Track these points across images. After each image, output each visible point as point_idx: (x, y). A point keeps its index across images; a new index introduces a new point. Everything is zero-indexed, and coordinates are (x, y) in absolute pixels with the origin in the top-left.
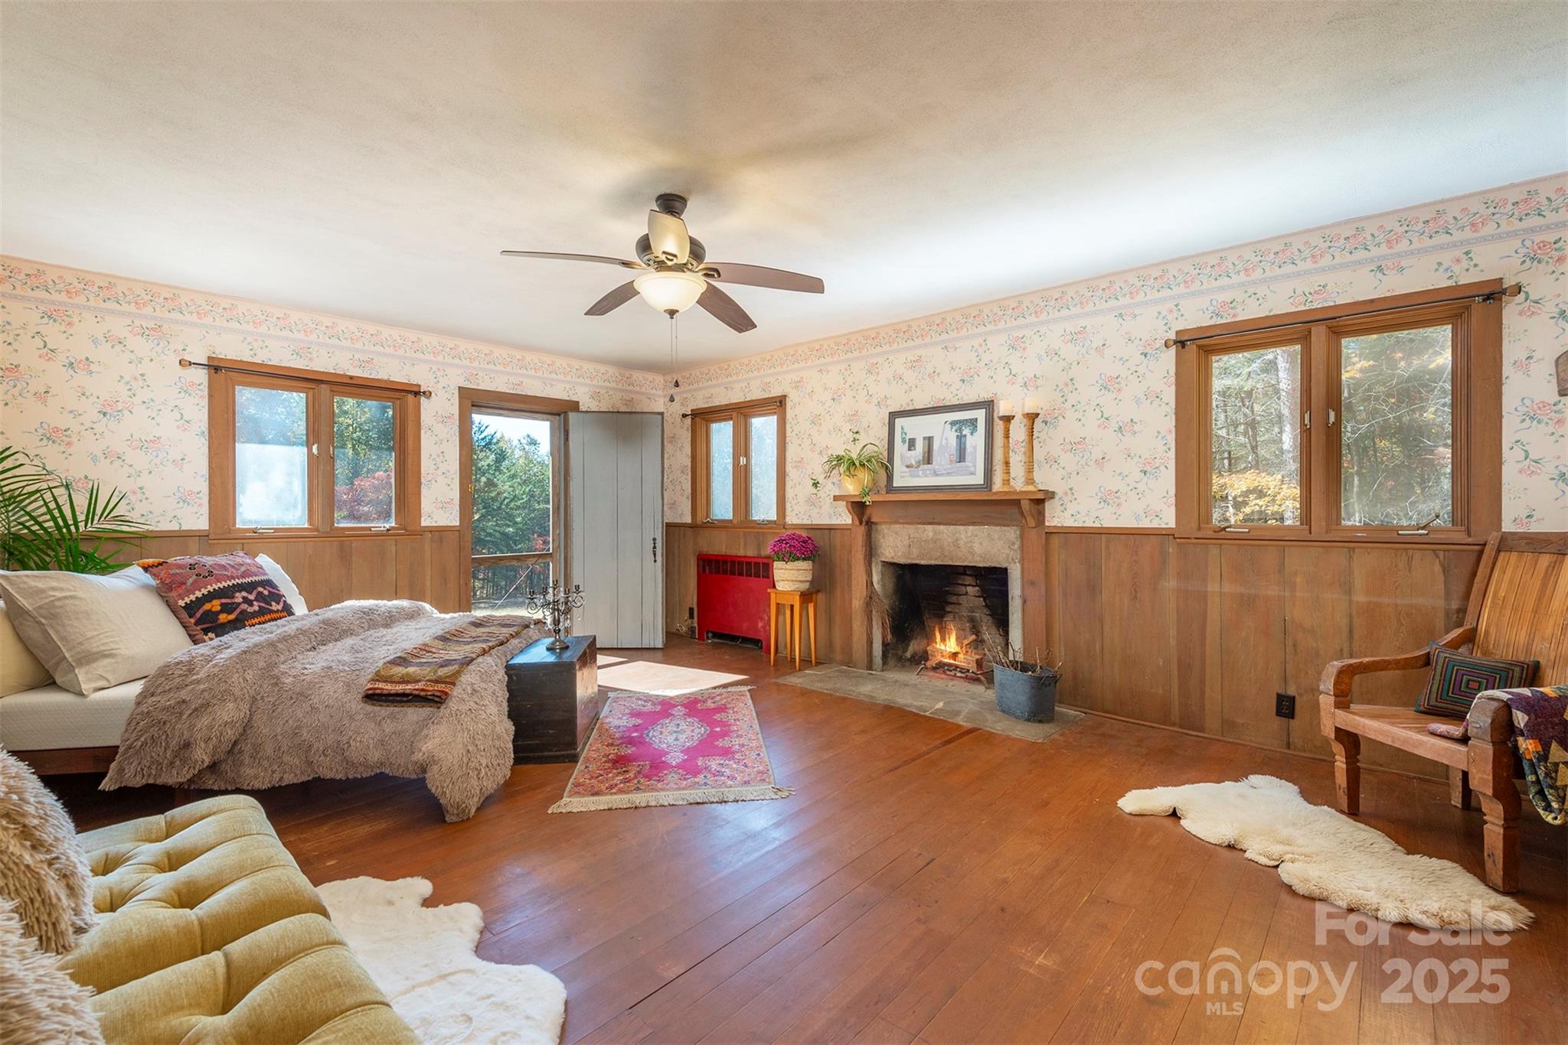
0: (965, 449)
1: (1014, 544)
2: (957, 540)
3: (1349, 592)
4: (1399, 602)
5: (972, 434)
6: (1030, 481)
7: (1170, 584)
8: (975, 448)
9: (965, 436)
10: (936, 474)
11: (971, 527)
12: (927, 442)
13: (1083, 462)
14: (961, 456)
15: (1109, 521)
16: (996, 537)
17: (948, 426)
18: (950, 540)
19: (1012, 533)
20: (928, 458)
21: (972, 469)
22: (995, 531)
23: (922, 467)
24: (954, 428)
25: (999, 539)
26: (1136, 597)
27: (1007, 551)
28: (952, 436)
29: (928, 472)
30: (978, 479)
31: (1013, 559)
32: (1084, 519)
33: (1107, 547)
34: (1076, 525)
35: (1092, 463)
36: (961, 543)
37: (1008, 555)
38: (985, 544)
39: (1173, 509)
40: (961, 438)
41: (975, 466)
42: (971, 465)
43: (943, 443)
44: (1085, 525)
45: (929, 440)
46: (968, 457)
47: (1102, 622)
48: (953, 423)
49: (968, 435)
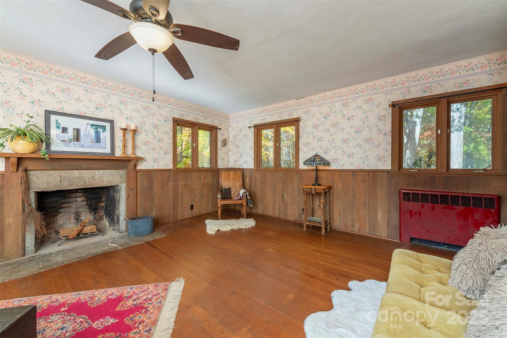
0: (100, 137)
1: (122, 176)
2: (94, 176)
3: (201, 181)
4: (207, 181)
5: (103, 132)
6: (134, 153)
7: (171, 184)
8: (105, 138)
9: (100, 132)
10: (82, 146)
11: (102, 171)
12: (76, 131)
13: (148, 148)
14: (98, 140)
15: (156, 167)
16: (115, 174)
17: (89, 126)
18: (89, 176)
19: (122, 172)
20: (77, 138)
21: (104, 146)
22: (114, 172)
23: (73, 142)
24: (93, 128)
25: (116, 174)
26: (163, 189)
27: (120, 179)
28: (92, 131)
29: (77, 145)
30: (108, 150)
31: (122, 182)
32: (149, 167)
33: (155, 175)
34: (146, 168)
35: (151, 149)
36: (96, 178)
37: (120, 181)
38: (109, 177)
39: (172, 164)
40: (97, 133)
41: (106, 145)
42: (103, 145)
43: (87, 133)
44: (149, 169)
45: (78, 131)
46: (102, 141)
47: (153, 198)
48: (92, 125)
49: (101, 132)
